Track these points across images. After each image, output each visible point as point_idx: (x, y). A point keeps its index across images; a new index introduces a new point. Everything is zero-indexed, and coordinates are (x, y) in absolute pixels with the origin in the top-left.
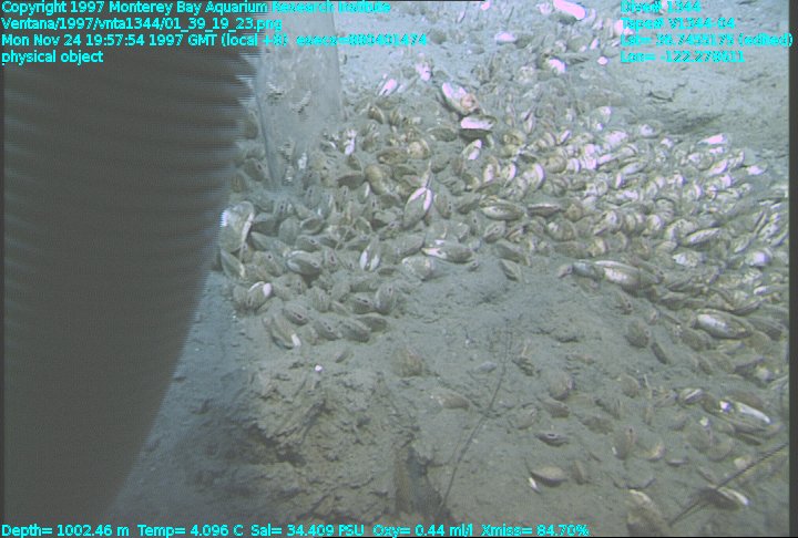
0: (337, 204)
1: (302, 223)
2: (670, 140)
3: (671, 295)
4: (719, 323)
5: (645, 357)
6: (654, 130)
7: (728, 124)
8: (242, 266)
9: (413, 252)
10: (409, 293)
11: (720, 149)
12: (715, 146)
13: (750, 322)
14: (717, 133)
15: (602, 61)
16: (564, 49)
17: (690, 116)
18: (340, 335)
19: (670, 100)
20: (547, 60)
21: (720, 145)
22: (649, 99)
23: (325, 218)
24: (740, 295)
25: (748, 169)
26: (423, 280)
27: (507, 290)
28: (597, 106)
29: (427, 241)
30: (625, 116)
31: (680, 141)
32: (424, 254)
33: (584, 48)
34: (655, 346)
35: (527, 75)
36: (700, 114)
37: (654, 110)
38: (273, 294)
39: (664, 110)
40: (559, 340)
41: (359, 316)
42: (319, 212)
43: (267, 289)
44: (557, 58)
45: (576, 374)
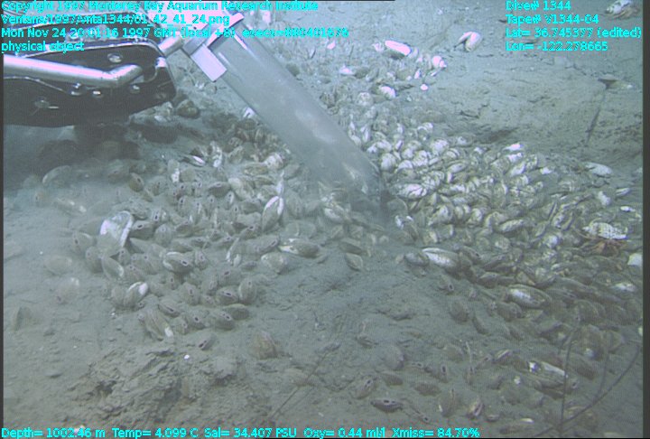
0: (206, 210)
1: (175, 228)
2: (481, 148)
3: (486, 275)
4: (526, 295)
5: (467, 329)
6: (467, 141)
7: (523, 134)
8: (121, 269)
9: (271, 250)
10: (267, 285)
11: (519, 155)
12: (515, 152)
13: (549, 294)
14: (516, 142)
15: (424, 87)
16: (394, 78)
17: (494, 129)
18: (207, 324)
19: (477, 117)
20: (380, 87)
21: (519, 151)
22: (461, 117)
23: (196, 223)
24: (540, 272)
25: (541, 170)
26: (279, 274)
27: (350, 279)
28: (423, 122)
29: (282, 239)
30: (445, 130)
31: (488, 149)
32: (280, 251)
33: (409, 78)
34: (474, 319)
35: (364, 99)
36: (501, 127)
37: (466, 125)
38: (149, 292)
39: (473, 125)
40: (395, 318)
41: (224, 307)
42: (191, 218)
43: (143, 288)
44: (387, 85)
45: (407, 346)
